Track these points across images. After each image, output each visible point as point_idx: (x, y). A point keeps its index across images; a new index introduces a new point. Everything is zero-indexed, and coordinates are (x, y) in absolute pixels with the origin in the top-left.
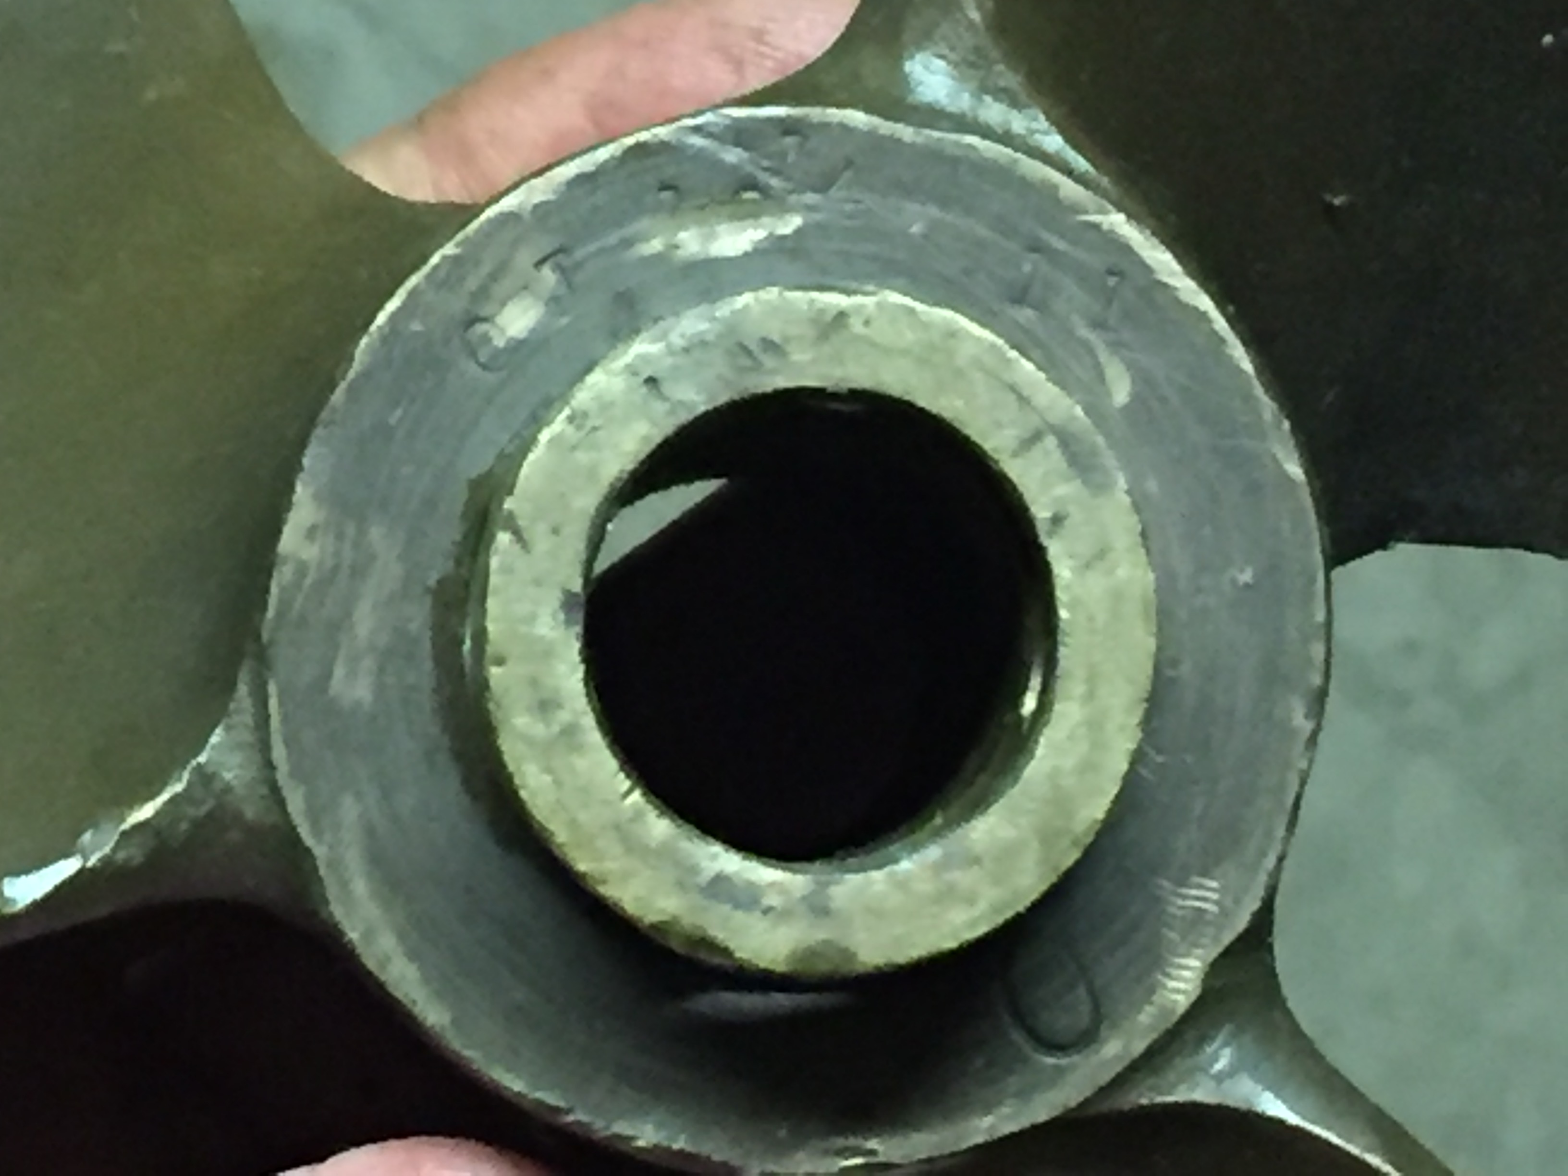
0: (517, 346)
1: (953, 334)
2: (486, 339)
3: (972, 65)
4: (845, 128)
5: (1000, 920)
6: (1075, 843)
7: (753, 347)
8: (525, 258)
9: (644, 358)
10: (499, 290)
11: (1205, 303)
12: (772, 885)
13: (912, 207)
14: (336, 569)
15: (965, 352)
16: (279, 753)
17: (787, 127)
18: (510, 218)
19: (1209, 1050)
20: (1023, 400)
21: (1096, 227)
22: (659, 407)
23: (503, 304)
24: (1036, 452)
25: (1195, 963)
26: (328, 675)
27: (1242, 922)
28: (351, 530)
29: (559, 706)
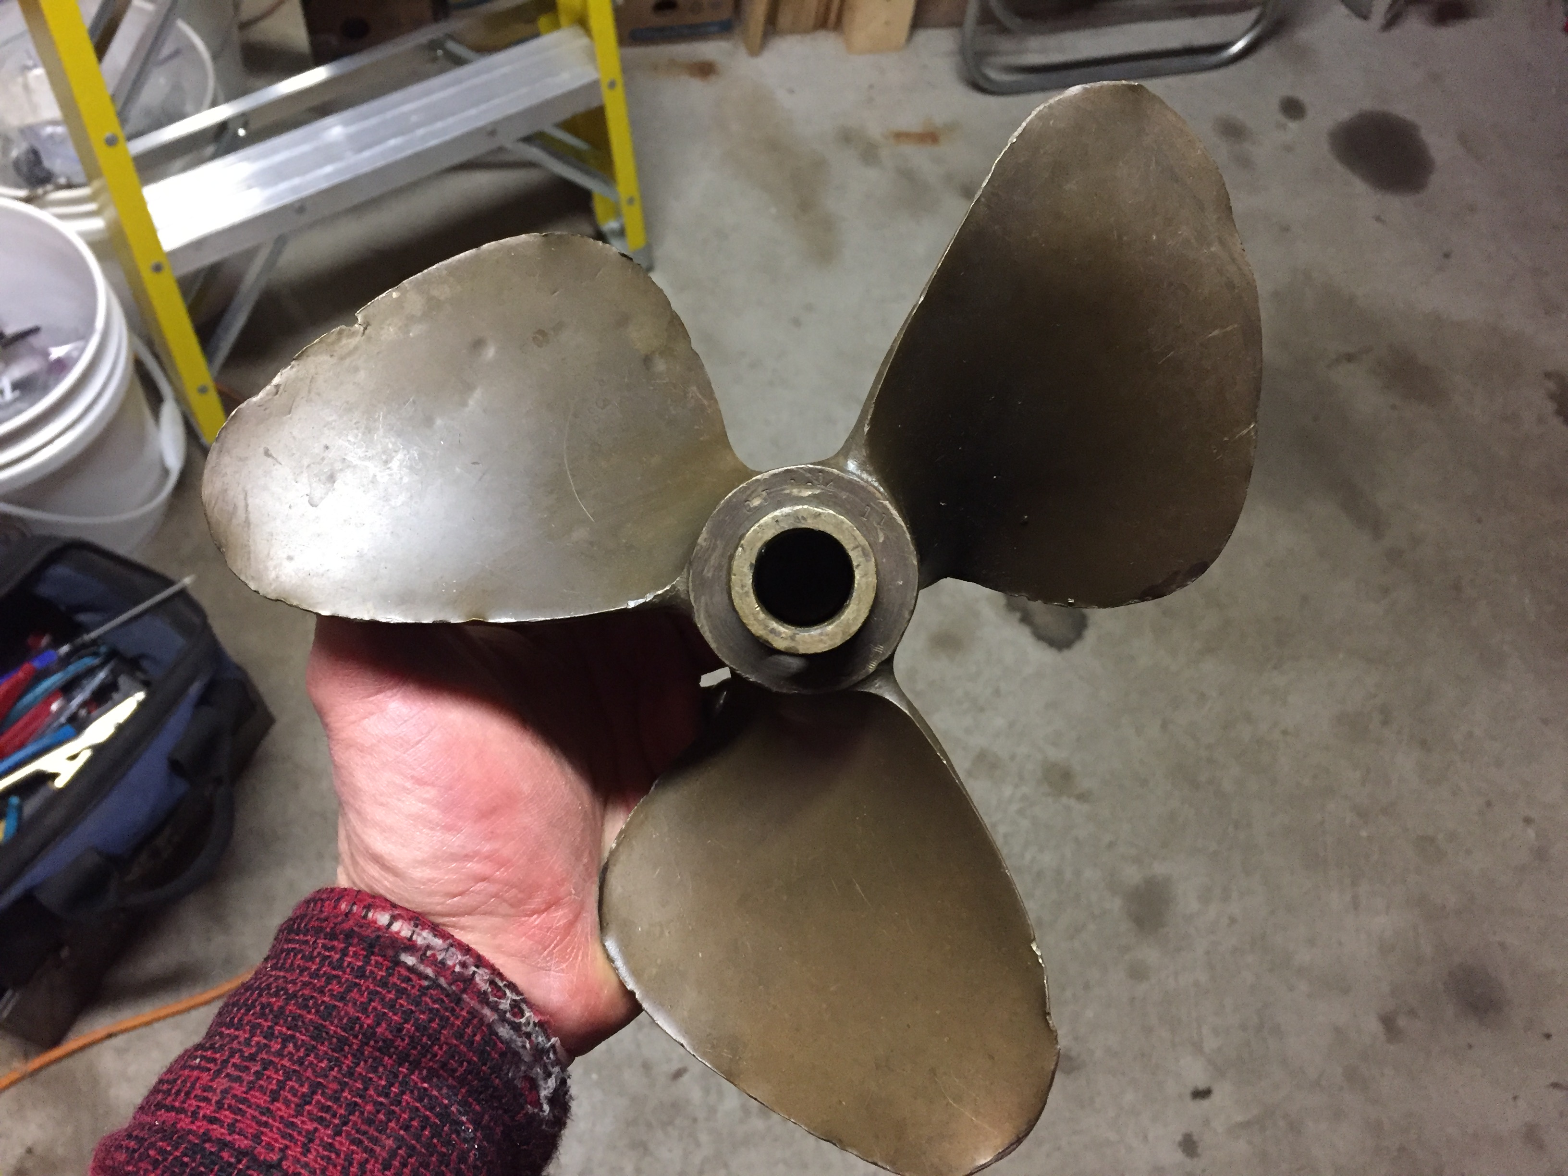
0: (755, 507)
1: (842, 522)
2: (749, 505)
3: (862, 464)
4: (832, 473)
5: (831, 648)
6: (849, 635)
7: (800, 518)
8: (760, 489)
9: (777, 516)
10: (753, 495)
11: (903, 524)
12: (784, 632)
13: (843, 493)
14: (709, 548)
15: (845, 526)
16: (690, 584)
17: (821, 471)
18: (757, 480)
19: (876, 681)
20: (855, 539)
21: (882, 503)
22: (778, 527)
23: (753, 499)
24: (857, 549)
25: (875, 663)
26: (703, 570)
27: (887, 656)
28: (713, 541)
29: (745, 587)
